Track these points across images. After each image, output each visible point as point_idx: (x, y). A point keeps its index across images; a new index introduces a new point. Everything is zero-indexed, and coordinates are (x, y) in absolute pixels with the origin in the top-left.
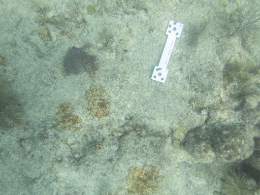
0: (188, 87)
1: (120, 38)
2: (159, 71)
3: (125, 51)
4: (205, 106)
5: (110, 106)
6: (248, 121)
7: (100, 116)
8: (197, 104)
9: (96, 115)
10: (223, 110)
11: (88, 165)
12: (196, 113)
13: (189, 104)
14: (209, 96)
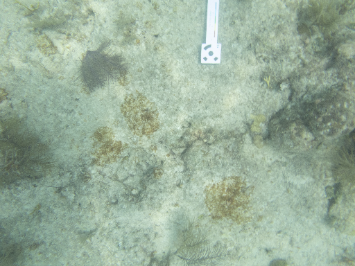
0: (253, 59)
1: (144, 21)
2: (209, 50)
3: (156, 36)
4: (283, 78)
5: (157, 115)
6: (346, 77)
7: (149, 132)
8: (272, 78)
9: (144, 133)
10: (309, 74)
11: (151, 198)
12: (273, 92)
13: (262, 83)
14: (286, 62)
